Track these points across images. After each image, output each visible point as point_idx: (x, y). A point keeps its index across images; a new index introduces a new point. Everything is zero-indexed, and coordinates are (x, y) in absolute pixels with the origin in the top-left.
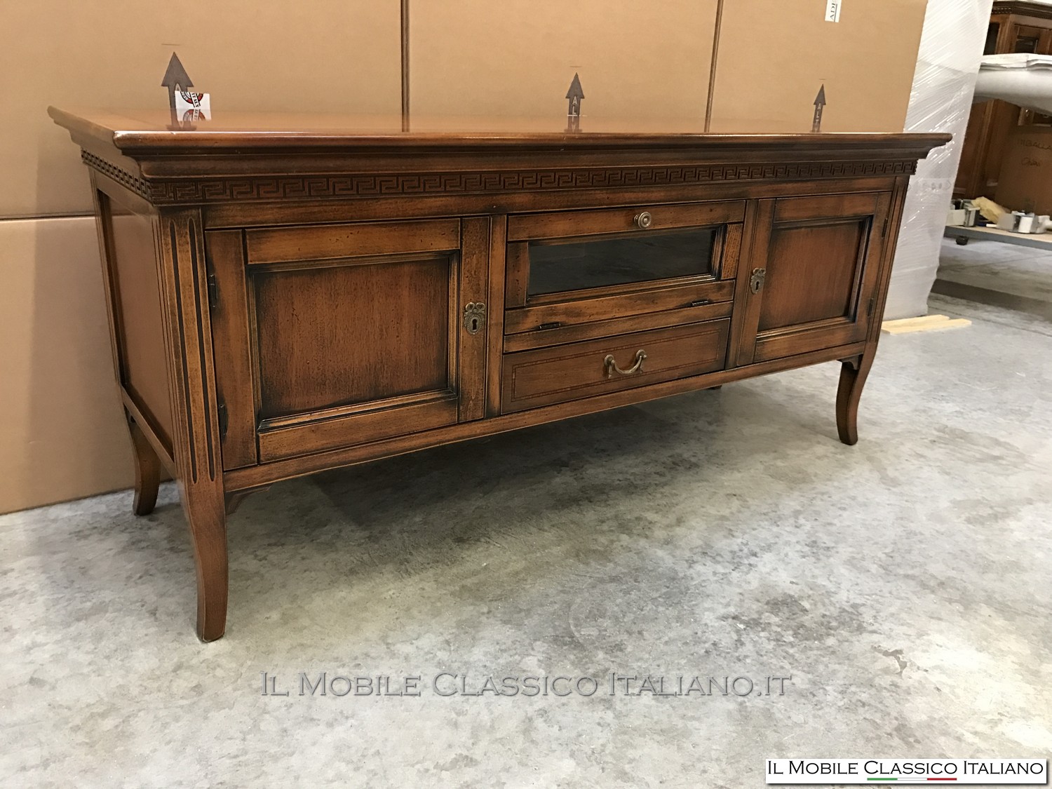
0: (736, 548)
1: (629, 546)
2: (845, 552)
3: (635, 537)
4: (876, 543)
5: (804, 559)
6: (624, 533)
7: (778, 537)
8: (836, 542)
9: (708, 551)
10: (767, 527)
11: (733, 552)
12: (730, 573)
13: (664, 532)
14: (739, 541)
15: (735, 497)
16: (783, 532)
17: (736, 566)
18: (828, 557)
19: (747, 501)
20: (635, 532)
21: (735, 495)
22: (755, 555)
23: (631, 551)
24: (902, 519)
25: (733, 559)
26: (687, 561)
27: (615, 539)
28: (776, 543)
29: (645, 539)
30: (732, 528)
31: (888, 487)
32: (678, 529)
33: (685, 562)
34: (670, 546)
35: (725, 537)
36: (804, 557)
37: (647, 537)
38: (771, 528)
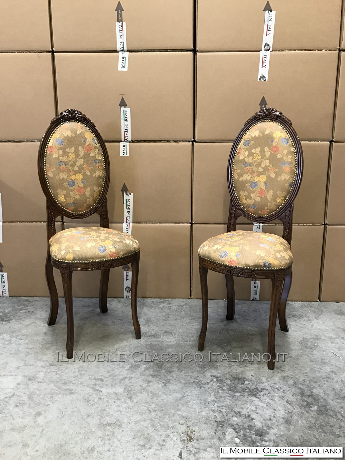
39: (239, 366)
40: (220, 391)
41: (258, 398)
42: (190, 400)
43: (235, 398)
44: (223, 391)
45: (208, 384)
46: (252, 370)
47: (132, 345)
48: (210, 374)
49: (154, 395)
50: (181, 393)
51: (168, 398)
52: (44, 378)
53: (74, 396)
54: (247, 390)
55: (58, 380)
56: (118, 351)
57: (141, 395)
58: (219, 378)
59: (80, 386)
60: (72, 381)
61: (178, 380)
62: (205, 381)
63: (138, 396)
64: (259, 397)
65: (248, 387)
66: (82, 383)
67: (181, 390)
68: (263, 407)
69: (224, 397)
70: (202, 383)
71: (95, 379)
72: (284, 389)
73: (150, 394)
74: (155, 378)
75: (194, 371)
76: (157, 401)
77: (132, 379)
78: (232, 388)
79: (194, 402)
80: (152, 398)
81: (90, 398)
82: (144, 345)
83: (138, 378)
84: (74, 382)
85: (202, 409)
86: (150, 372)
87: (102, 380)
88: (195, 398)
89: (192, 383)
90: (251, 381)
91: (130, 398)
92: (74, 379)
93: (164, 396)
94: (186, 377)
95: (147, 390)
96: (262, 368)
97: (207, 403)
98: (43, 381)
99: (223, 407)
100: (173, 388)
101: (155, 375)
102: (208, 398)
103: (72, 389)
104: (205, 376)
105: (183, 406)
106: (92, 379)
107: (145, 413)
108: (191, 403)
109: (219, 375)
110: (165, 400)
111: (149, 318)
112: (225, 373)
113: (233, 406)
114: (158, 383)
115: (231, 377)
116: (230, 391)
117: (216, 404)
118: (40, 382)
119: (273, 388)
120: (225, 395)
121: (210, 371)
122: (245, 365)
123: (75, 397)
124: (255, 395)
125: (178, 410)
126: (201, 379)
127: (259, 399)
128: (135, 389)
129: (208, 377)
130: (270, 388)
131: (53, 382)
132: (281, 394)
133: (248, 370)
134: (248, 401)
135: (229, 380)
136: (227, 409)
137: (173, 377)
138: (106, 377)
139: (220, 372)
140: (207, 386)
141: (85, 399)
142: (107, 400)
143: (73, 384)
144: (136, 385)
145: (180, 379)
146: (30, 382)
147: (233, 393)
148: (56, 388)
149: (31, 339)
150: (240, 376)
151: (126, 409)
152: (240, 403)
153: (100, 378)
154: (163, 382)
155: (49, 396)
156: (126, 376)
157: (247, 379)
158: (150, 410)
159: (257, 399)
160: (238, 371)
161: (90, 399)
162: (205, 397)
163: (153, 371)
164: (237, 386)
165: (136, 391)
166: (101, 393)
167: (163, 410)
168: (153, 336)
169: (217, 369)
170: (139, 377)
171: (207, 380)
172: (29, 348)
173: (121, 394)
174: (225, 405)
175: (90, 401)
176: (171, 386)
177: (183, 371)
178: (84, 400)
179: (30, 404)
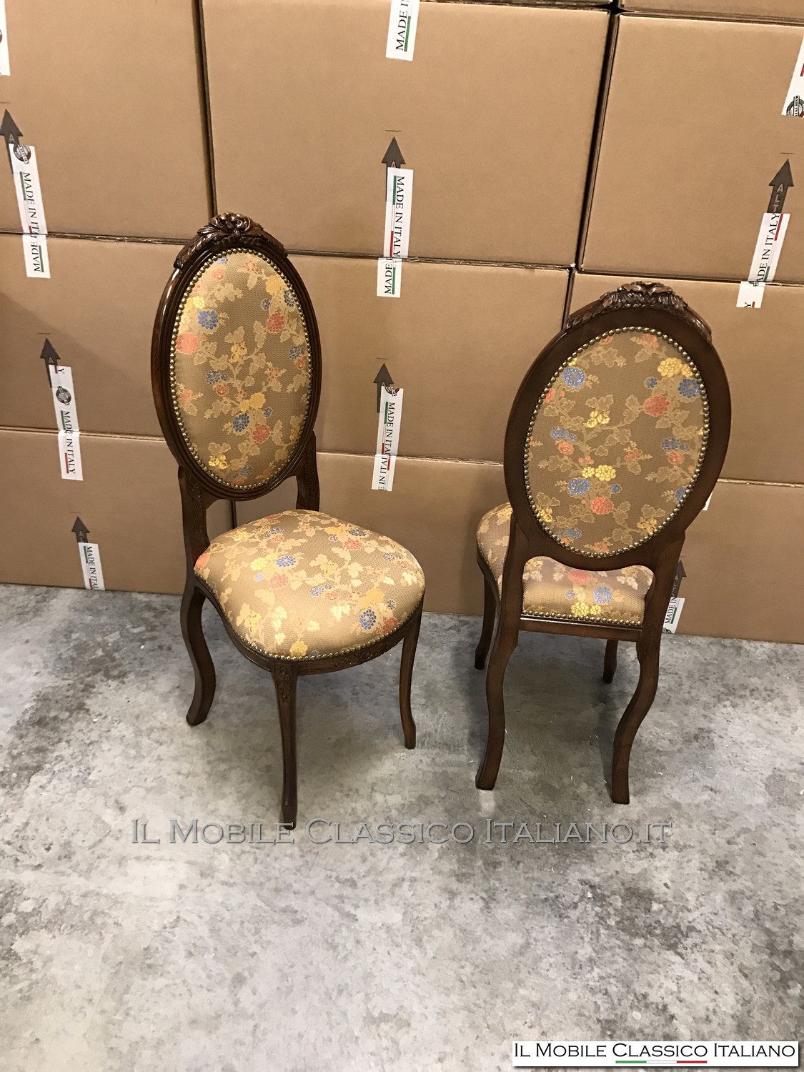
39: (637, 853)
40: (602, 931)
41: (680, 955)
42: (543, 956)
43: (634, 953)
44: (607, 932)
45: (575, 906)
46: (666, 867)
47: (404, 774)
48: (578, 875)
49: (466, 936)
50: (521, 931)
51: (497, 945)
52: (233, 873)
53: (303, 930)
54: (658, 932)
55: (262, 880)
56: (376, 792)
57: (440, 934)
58: (599, 891)
59: (311, 900)
60: (291, 885)
61: (513, 892)
62: (569, 898)
63: (433, 937)
64: (683, 951)
65: (659, 922)
66: (313, 893)
67: (521, 923)
68: (691, 981)
69: (611, 947)
70: (563, 905)
71: (337, 879)
72: (734, 931)
73: (458, 932)
74: (463, 884)
75: (544, 866)
76: (474, 954)
77: (416, 883)
78: (626, 923)
79: (552, 960)
80: (463, 946)
81: (336, 938)
82: (431, 775)
83: (429, 882)
84: (296, 887)
85: (568, 982)
86: (451, 864)
87: (353, 884)
88: (551, 949)
89: (542, 901)
90: (664, 902)
91: (419, 942)
92: (293, 877)
93: (488, 938)
94: (528, 884)
95: (451, 920)
96: (687, 862)
97: (578, 966)
98: (232, 881)
99: (612, 980)
100: (504, 917)
101: (463, 875)
102: (580, 951)
103: (296, 908)
104: (567, 880)
105: (529, 973)
106: (333, 879)
107: (453, 987)
108: (544, 964)
109: (597, 880)
110: (491, 953)
111: (432, 684)
112: (609, 874)
113: (631, 977)
114: (472, 899)
115: (622, 887)
116: (623, 930)
117: (596, 970)
118: (226, 884)
119: (711, 927)
120: (615, 942)
121: (578, 866)
122: (650, 850)
123: (306, 934)
124: (672, 947)
125: (520, 983)
126: (561, 890)
127: (683, 958)
128: (426, 915)
129: (574, 884)
130: (705, 928)
131: (253, 884)
132: (729, 946)
133: (657, 868)
134: (661, 963)
135: (617, 897)
136: (618, 985)
137: (500, 880)
138: (362, 875)
139: (598, 870)
140: (574, 914)
141: (327, 942)
142: (372, 945)
143: (295, 893)
144: (426, 902)
145: (517, 889)
146: (205, 882)
147: (628, 937)
148: (263, 905)
149: (184, 744)
150: (642, 885)
151: (414, 974)
152: (645, 967)
153: (349, 877)
154: (482, 898)
155: (252, 927)
156: (401, 874)
157: (656, 896)
158: (462, 981)
159: (678, 959)
160: (636, 871)
161: (337, 941)
162: (572, 948)
163: (458, 860)
164: (636, 917)
165: (429, 921)
166: (357, 925)
167: (489, 983)
168: (446, 744)
169: (592, 861)
170: (431, 880)
171: (572, 895)
172: (184, 775)
173: (398, 930)
174: (613, 974)
175: (337, 946)
176: (500, 911)
177: (521, 864)
178: (325, 945)
179: (216, 949)
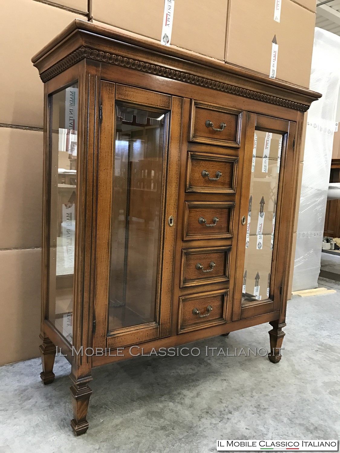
0: (222, 409)
1: (173, 409)
2: (273, 411)
3: (176, 404)
4: (287, 406)
5: (253, 415)
6: (171, 402)
7: (242, 403)
8: (269, 406)
9: (209, 411)
10: (238, 397)
11: (221, 411)
12: (218, 423)
13: (190, 401)
14: (224, 405)
15: (225, 381)
16: (245, 400)
17: (221, 419)
18: (265, 414)
19: (231, 383)
20: (177, 401)
21: (225, 380)
22: (231, 413)
23: (173, 412)
24: (300, 392)
25: (220, 415)
26: (199, 417)
27: (167, 405)
28: (241, 406)
29: (181, 405)
30: (222, 398)
31: (295, 375)
32: (197, 399)
33: (198, 418)
34: (192, 409)
35: (218, 403)
36: (253, 414)
37: (182, 404)
38: (239, 397)
